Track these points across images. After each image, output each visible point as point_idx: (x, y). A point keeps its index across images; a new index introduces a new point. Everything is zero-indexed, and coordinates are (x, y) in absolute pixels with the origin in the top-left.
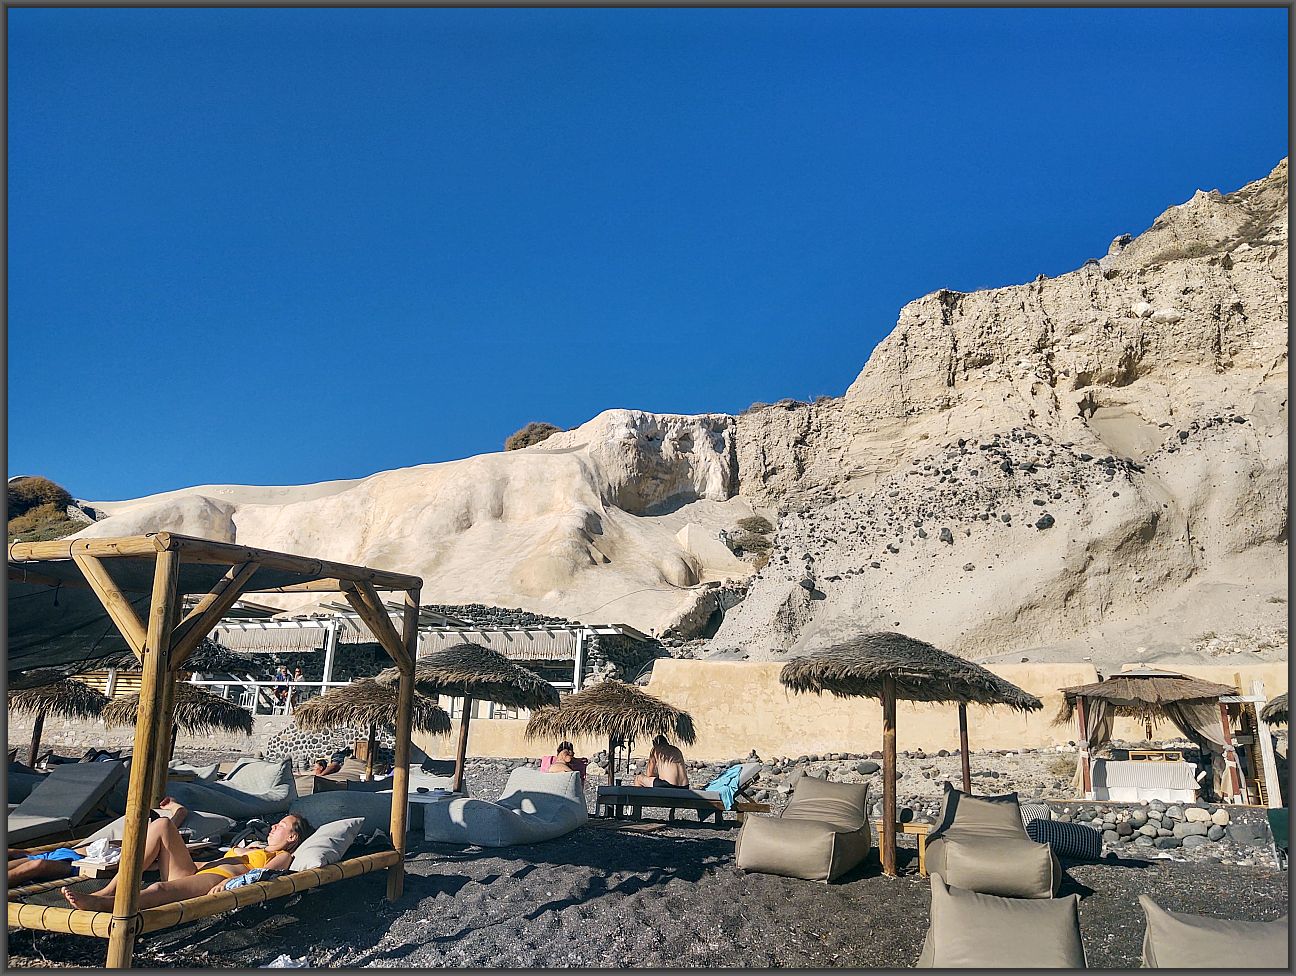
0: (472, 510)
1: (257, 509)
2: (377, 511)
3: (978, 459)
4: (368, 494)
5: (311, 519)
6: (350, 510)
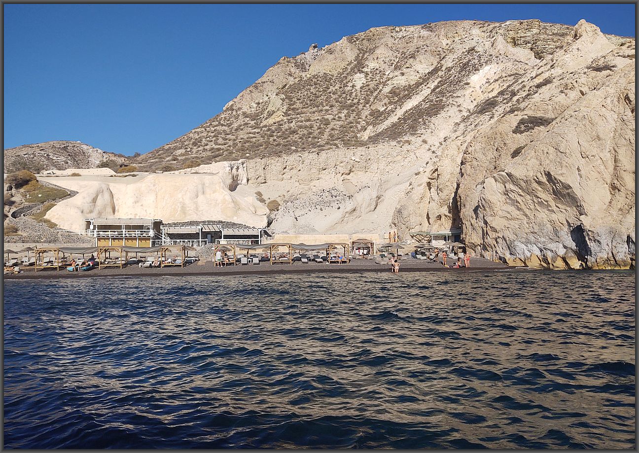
2: (159, 188)
3: (327, 194)
4: (155, 183)
6: (150, 188)
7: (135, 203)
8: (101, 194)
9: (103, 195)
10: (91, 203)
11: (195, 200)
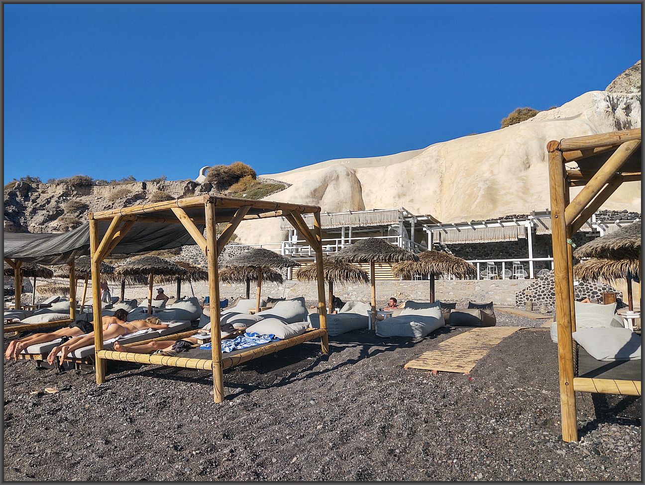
0: (529, 157)
1: (369, 170)
2: (447, 165)
4: (438, 155)
5: (407, 173)
6: (429, 166)
7: (399, 197)
8: (334, 182)
9: (337, 186)
10: (308, 197)
11: (523, 173)
